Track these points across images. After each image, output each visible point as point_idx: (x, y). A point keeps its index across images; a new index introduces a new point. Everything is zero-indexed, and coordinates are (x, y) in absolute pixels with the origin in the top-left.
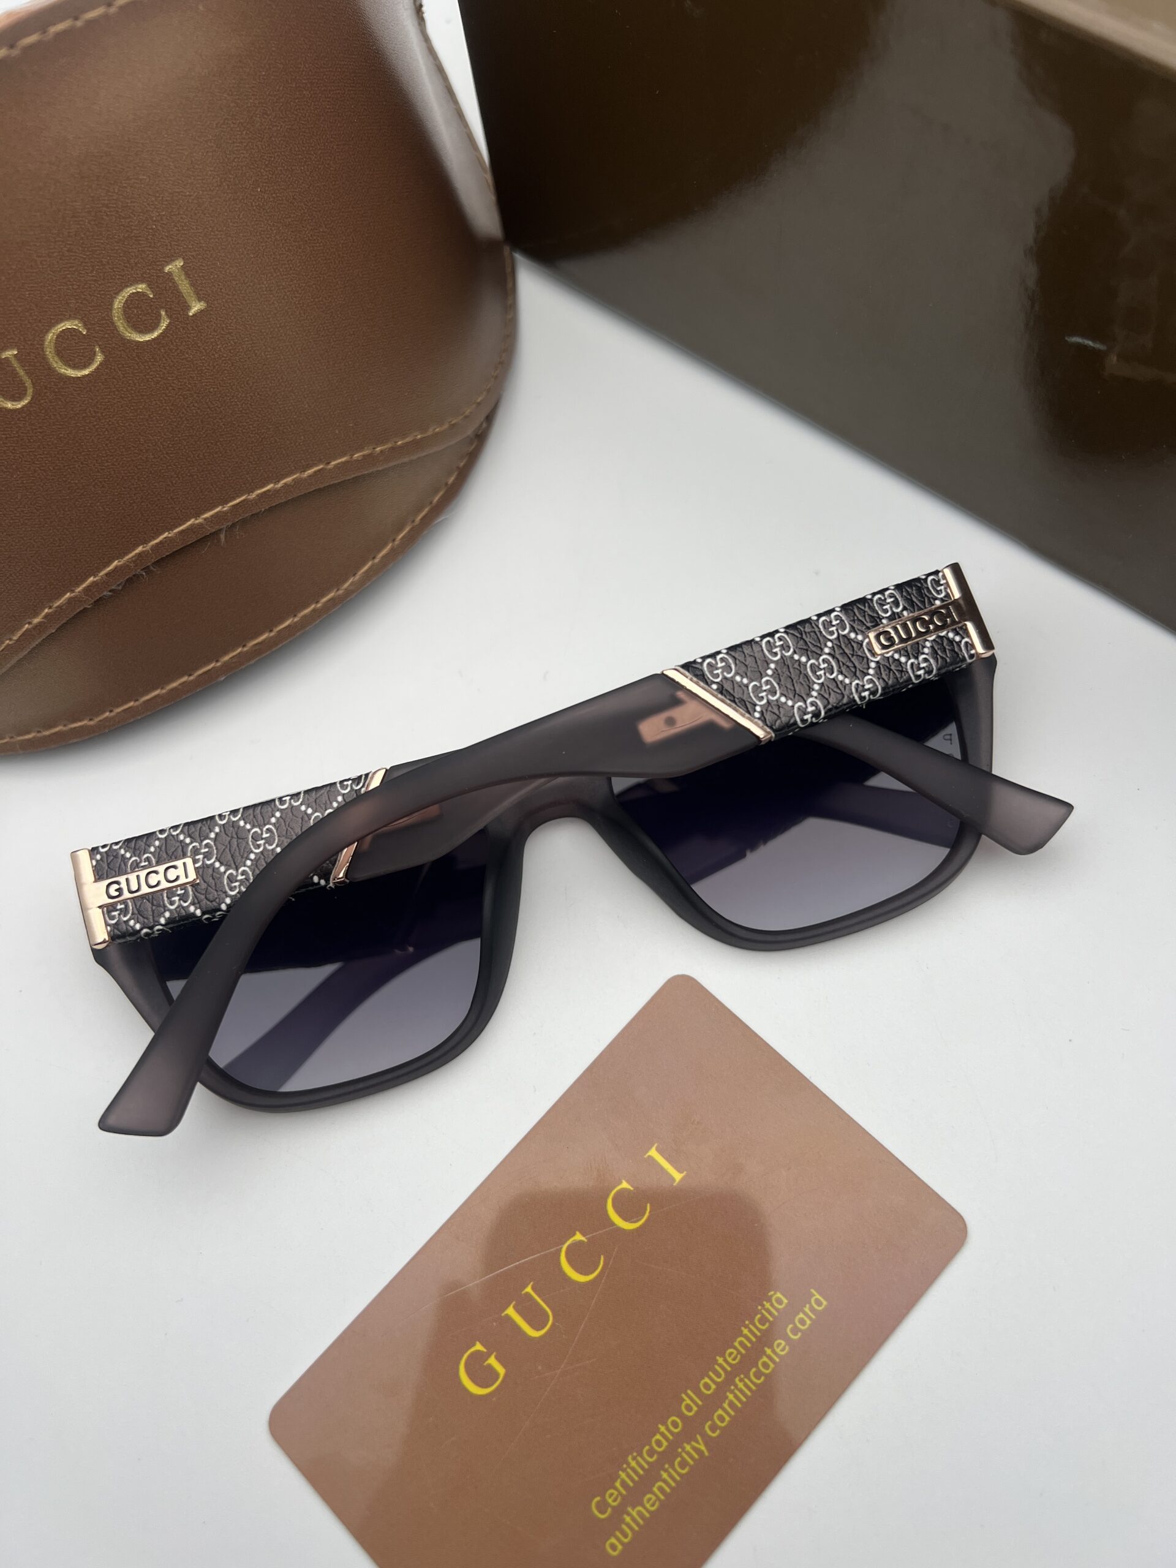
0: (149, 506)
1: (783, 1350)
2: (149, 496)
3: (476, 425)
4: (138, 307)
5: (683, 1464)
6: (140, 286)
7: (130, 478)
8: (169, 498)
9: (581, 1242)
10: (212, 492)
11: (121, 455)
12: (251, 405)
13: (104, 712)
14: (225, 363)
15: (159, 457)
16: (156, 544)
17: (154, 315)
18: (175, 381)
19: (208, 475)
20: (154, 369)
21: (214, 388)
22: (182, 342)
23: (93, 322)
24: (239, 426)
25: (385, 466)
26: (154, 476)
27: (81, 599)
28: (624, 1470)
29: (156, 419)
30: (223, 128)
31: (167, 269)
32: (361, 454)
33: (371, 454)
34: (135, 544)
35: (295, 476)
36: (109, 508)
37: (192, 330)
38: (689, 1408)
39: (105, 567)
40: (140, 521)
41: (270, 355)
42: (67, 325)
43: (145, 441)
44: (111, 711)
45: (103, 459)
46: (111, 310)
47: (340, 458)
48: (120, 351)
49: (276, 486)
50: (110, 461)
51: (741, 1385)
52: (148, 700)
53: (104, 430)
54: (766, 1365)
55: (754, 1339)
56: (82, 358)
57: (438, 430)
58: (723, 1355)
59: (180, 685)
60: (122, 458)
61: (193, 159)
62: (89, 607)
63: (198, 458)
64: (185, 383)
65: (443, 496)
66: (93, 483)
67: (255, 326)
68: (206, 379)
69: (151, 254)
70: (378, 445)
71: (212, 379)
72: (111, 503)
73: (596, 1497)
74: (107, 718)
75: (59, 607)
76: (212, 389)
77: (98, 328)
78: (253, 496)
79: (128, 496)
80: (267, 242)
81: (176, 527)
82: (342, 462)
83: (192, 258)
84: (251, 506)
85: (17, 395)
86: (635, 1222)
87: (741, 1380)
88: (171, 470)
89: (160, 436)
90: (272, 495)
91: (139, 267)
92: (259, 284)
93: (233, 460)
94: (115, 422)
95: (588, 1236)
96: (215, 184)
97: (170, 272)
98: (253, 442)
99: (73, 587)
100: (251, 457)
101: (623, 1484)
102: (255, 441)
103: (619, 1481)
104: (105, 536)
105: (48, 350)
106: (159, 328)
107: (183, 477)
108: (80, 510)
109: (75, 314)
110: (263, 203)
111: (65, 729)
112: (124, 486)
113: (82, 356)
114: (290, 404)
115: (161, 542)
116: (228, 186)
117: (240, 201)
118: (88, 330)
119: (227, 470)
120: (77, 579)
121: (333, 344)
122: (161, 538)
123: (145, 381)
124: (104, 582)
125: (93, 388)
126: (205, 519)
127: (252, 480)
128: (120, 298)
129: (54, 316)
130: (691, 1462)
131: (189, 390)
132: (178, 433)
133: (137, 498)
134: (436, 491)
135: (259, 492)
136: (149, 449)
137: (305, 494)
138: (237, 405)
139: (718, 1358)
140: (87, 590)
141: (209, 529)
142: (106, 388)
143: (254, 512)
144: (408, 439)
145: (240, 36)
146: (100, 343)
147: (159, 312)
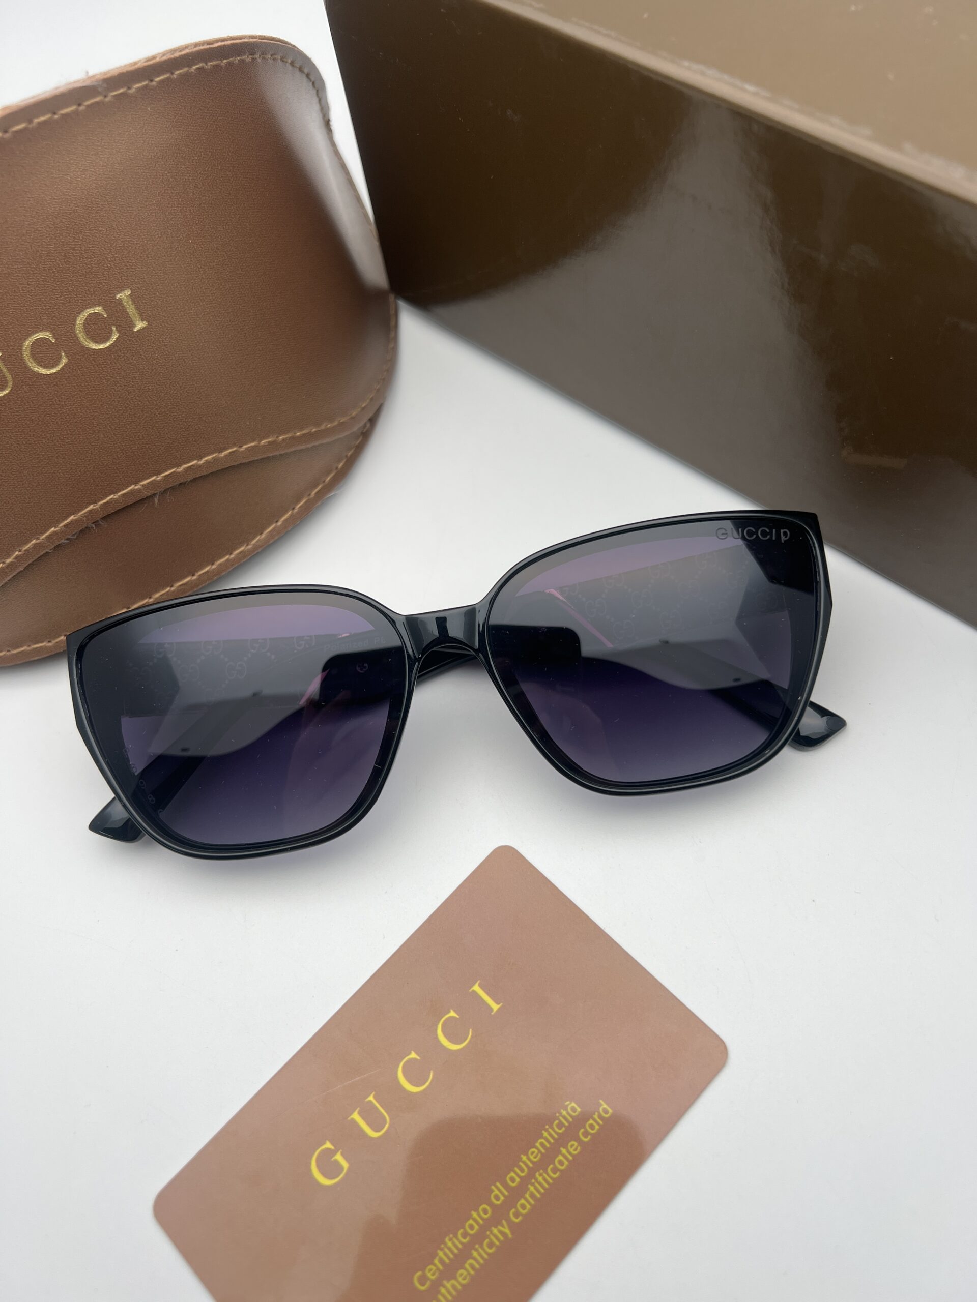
0: (100, 474)
1: (575, 1150)
2: (100, 467)
3: (362, 424)
4: (95, 324)
5: (491, 1245)
6: (97, 308)
7: (85, 452)
8: (115, 468)
9: (414, 1059)
10: (149, 465)
11: (79, 434)
12: (180, 399)
14: (161, 368)
15: (108, 437)
16: (104, 503)
17: (107, 330)
18: (122, 380)
19: (146, 452)
20: (106, 370)
22: (128, 351)
23: (60, 334)
24: (170, 415)
25: (287, 451)
26: (104, 451)
27: (44, 545)
28: (442, 1249)
29: (107, 408)
30: (164, 196)
31: (118, 297)
32: (267, 441)
33: (275, 441)
34: (87, 503)
35: (214, 455)
36: (68, 475)
37: (136, 342)
38: (497, 1198)
39: (64, 520)
40: (92, 486)
41: (196, 362)
42: (41, 335)
43: (97, 425)
46: (74, 325)
47: (250, 443)
48: (80, 356)
51: (540, 1179)
53: (66, 415)
54: (561, 1163)
55: (552, 1141)
56: (51, 360)
57: (329, 426)
58: (526, 1154)
60: (79, 437)
61: (140, 217)
62: (50, 551)
64: (130, 381)
65: (334, 476)
66: (57, 455)
67: (184, 340)
68: (146, 379)
69: (107, 285)
70: (280, 434)
71: (151, 379)
72: (69, 471)
73: (417, 1271)
74: (61, 641)
75: (25, 551)
77: (64, 338)
78: (181, 469)
79: (83, 465)
80: (195, 279)
81: (120, 491)
82: (251, 446)
83: (137, 289)
84: (179, 477)
86: (459, 1044)
87: (541, 1175)
88: (117, 447)
89: (109, 421)
90: (196, 469)
91: (97, 294)
92: (189, 310)
93: (166, 441)
94: (75, 409)
95: (420, 1055)
96: (157, 237)
97: (120, 299)
98: (181, 428)
99: (39, 535)
100: (179, 439)
101: (441, 1261)
102: (183, 427)
103: (437, 1258)
104: (64, 496)
105: (25, 353)
106: (111, 339)
107: (127, 453)
108: (45, 476)
109: (46, 327)
110: (193, 251)
111: (29, 648)
112: (80, 458)
113: (51, 359)
114: (211, 401)
115: (107, 502)
116: (167, 237)
117: (176, 249)
118: (57, 339)
119: (161, 448)
120: (41, 529)
121: (246, 356)
122: (109, 498)
123: (99, 379)
124: (62, 532)
125: (58, 383)
126: (143, 486)
127: (181, 457)
128: (82, 316)
129: (31, 328)
130: (497, 1243)
131: (132, 387)
132: (123, 419)
133: (90, 468)
134: (329, 473)
135: (185, 466)
136: (100, 431)
137: (222, 469)
138: (170, 399)
139: (522, 1156)
140: (49, 537)
141: (146, 493)
142: (68, 383)
143: (182, 481)
144: (305, 432)
145: (178, 131)
146: (65, 350)
147: (111, 328)
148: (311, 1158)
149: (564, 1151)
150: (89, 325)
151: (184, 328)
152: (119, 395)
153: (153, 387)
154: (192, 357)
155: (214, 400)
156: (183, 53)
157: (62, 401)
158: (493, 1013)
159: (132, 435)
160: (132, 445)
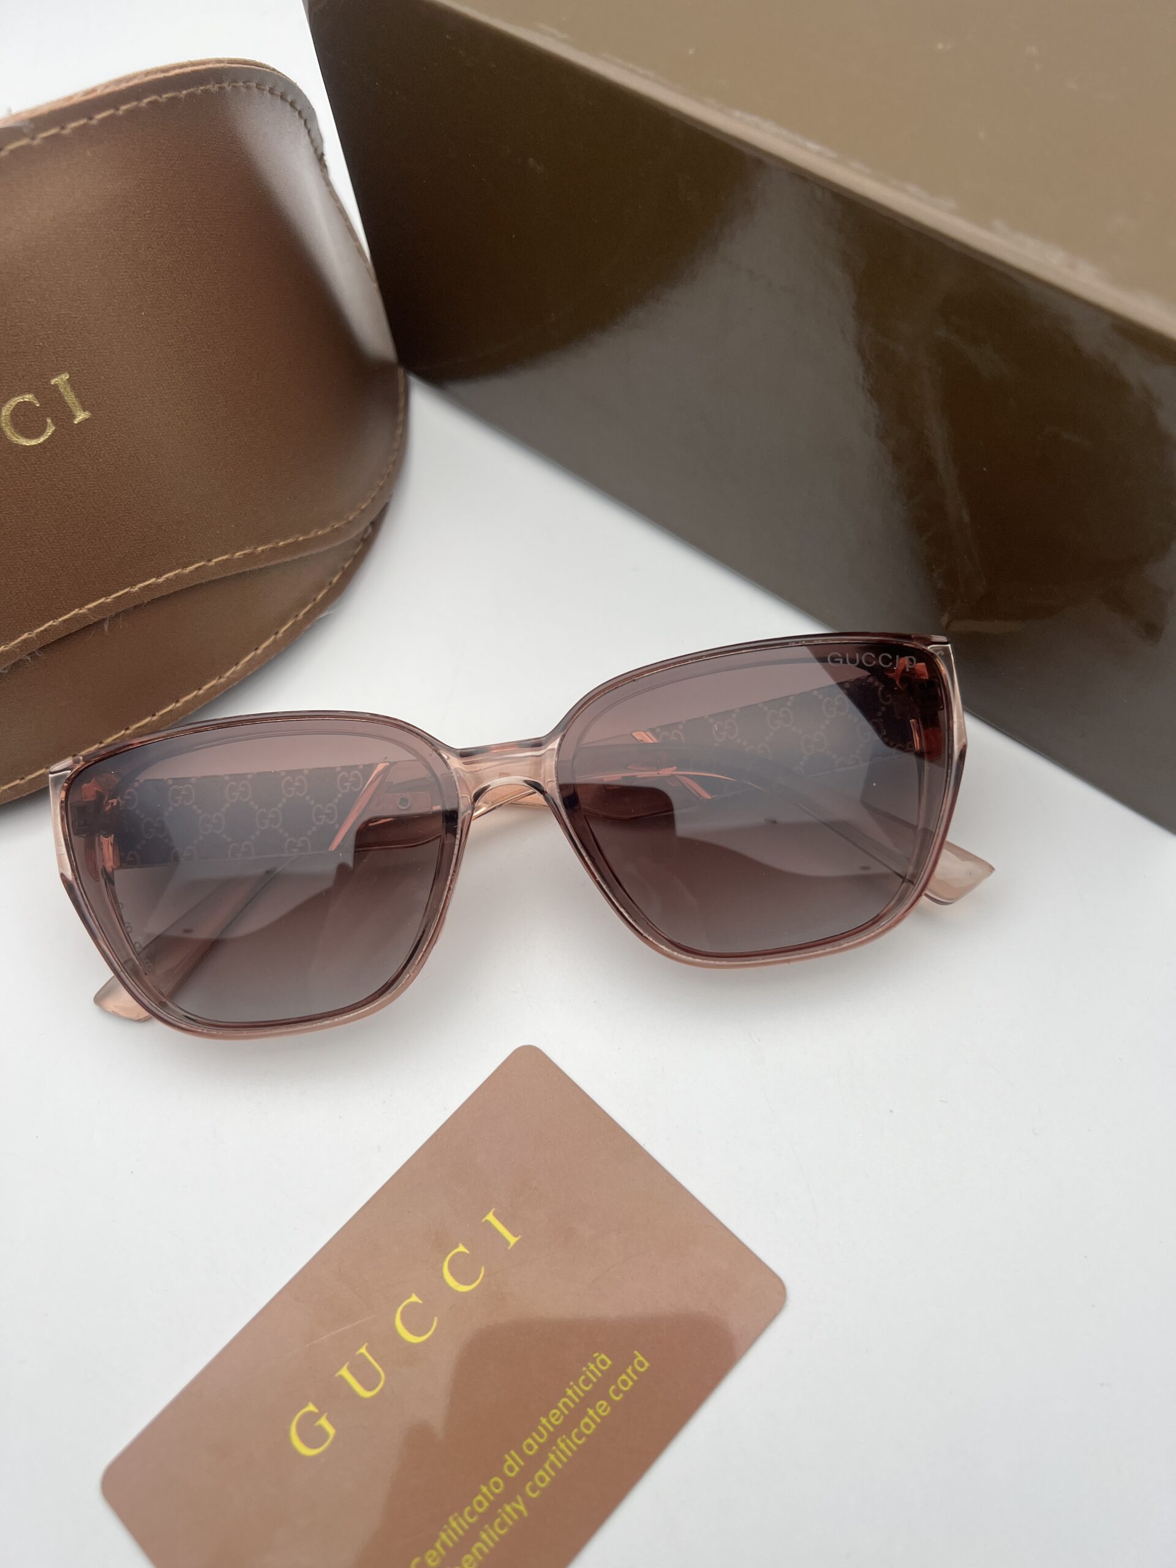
0: (35, 596)
1: (604, 1411)
2: (35, 587)
3: (362, 529)
4: (25, 415)
5: (503, 1525)
6: (27, 396)
8: (54, 589)
9: (416, 1304)
10: (95, 584)
11: (8, 548)
12: (133, 505)
14: (109, 467)
15: (44, 551)
16: (41, 631)
17: (40, 422)
18: (60, 483)
19: (92, 569)
20: (40, 471)
22: (67, 447)
24: (121, 524)
25: (266, 564)
26: (39, 568)
28: (445, 1531)
30: (109, 259)
31: (53, 382)
32: (243, 552)
33: (251, 553)
34: (20, 631)
35: (177, 572)
37: (77, 437)
38: (511, 1469)
40: (26, 610)
41: (153, 460)
43: (31, 536)
47: (221, 556)
48: (8, 454)
51: (562, 1446)
52: (33, 778)
54: (587, 1426)
55: (577, 1400)
57: (320, 533)
58: (546, 1416)
60: (8, 551)
61: (80, 286)
64: (70, 484)
65: (327, 593)
67: (137, 434)
68: (91, 481)
69: (38, 368)
70: (259, 546)
71: (97, 481)
73: (413, 1559)
78: (136, 588)
80: (150, 359)
81: (61, 616)
82: (223, 560)
83: (76, 372)
84: (134, 598)
86: (469, 1284)
87: (563, 1441)
88: (56, 563)
89: (45, 532)
90: (155, 588)
91: (26, 380)
92: (143, 397)
93: (116, 555)
95: (422, 1298)
96: (100, 308)
97: (56, 384)
98: (136, 539)
100: (134, 553)
102: (138, 539)
103: (439, 1541)
106: (45, 434)
107: (68, 570)
110: (147, 326)
114: (172, 506)
115: (46, 630)
116: (113, 309)
117: (125, 324)
119: (110, 565)
121: (215, 451)
122: (47, 625)
123: (32, 481)
126: (89, 609)
127: (135, 574)
128: (8, 406)
130: (510, 1523)
131: (74, 491)
133: (23, 589)
134: (321, 588)
135: (141, 585)
136: (34, 544)
137: (187, 588)
138: (121, 505)
139: (542, 1419)
141: (93, 618)
143: (137, 603)
144: (289, 541)
145: (126, 179)
147: (46, 420)
148: (290, 1422)
149: (591, 1412)
150: (17, 416)
151: (137, 419)
152: (57, 501)
153: (99, 491)
154: (147, 454)
155: (176, 505)
156: (131, 83)
158: (509, 1248)
159: (74, 548)
160: (75, 560)
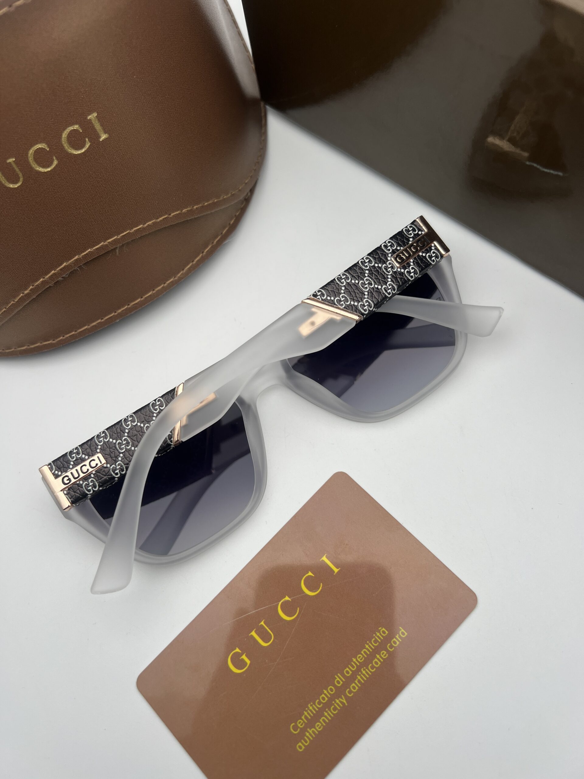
0: (81, 236)
1: (385, 656)
2: (81, 231)
3: (245, 194)
4: (74, 137)
5: (335, 709)
6: (76, 126)
7: (72, 222)
8: (91, 232)
9: (288, 601)
10: (112, 229)
11: (67, 211)
12: (131, 185)
13: (60, 337)
15: (86, 211)
16: (85, 254)
17: (83, 141)
18: (93, 174)
19: (110, 221)
20: (83, 168)
21: (113, 177)
22: (96, 154)
23: (52, 144)
24: (125, 196)
25: (199, 216)
26: (83, 221)
27: (48, 282)
28: (306, 711)
29: (84, 193)
30: (117, 46)
31: (89, 117)
32: (187, 209)
33: (191, 210)
34: (74, 255)
35: (153, 221)
36: (61, 237)
37: (102, 148)
38: (338, 682)
39: (60, 266)
40: (77, 244)
41: (141, 160)
42: (39, 146)
43: (79, 204)
44: (63, 336)
45: (58, 213)
46: (61, 138)
47: (176, 212)
48: (66, 159)
49: (144, 226)
50: (61, 213)
51: (364, 672)
52: (82, 331)
53: (58, 198)
54: (376, 663)
55: (371, 650)
56: (47, 162)
57: (225, 197)
58: (356, 658)
59: (97, 324)
61: (102, 62)
62: (52, 285)
63: (105, 212)
64: (98, 175)
65: (228, 230)
66: (53, 225)
67: (133, 146)
68: (109, 173)
69: (81, 110)
70: (195, 205)
71: (112, 173)
72: (62, 234)
73: (292, 723)
74: (61, 340)
75: (37, 285)
76: (112, 178)
77: (55, 148)
78: (133, 231)
79: (71, 231)
80: (139, 103)
81: (94, 246)
82: (176, 214)
83: (101, 112)
84: (131, 236)
85: (15, 181)
86: (314, 592)
87: (364, 670)
88: (92, 218)
89: (86, 201)
90: (142, 230)
91: (75, 117)
92: (135, 125)
93: (122, 213)
94: (64, 194)
95: (291, 598)
96: (113, 74)
97: (90, 119)
99: (44, 275)
100: (131, 212)
101: (306, 717)
102: (134, 204)
103: (304, 716)
104: (59, 251)
105: (30, 158)
106: (85, 147)
108: (46, 238)
109: (43, 141)
110: (137, 84)
111: (41, 344)
112: (69, 226)
113: (47, 161)
114: (151, 185)
115: (87, 254)
116: (119, 75)
117: (126, 83)
118: (50, 148)
120: (46, 272)
121: (172, 154)
122: (87, 252)
123: (79, 174)
124: (59, 273)
125: (52, 177)
126: (109, 242)
127: (132, 223)
128: (66, 132)
129: (33, 141)
130: (339, 708)
131: (100, 178)
132: (95, 199)
133: (75, 232)
134: (224, 228)
135: (135, 229)
136: (80, 208)
137: (158, 230)
138: (124, 185)
139: (353, 659)
140: (51, 277)
141: (111, 247)
142: (59, 177)
143: (133, 238)
144: (210, 202)
146: (56, 155)
147: (85, 139)
148: (228, 657)
149: (378, 656)
150: (70, 137)
151: (133, 137)
152: (92, 184)
153: (114, 178)
154: (138, 157)
155: (152, 185)
157: (55, 189)
158: (334, 574)
159: (101, 210)
160: (101, 216)
